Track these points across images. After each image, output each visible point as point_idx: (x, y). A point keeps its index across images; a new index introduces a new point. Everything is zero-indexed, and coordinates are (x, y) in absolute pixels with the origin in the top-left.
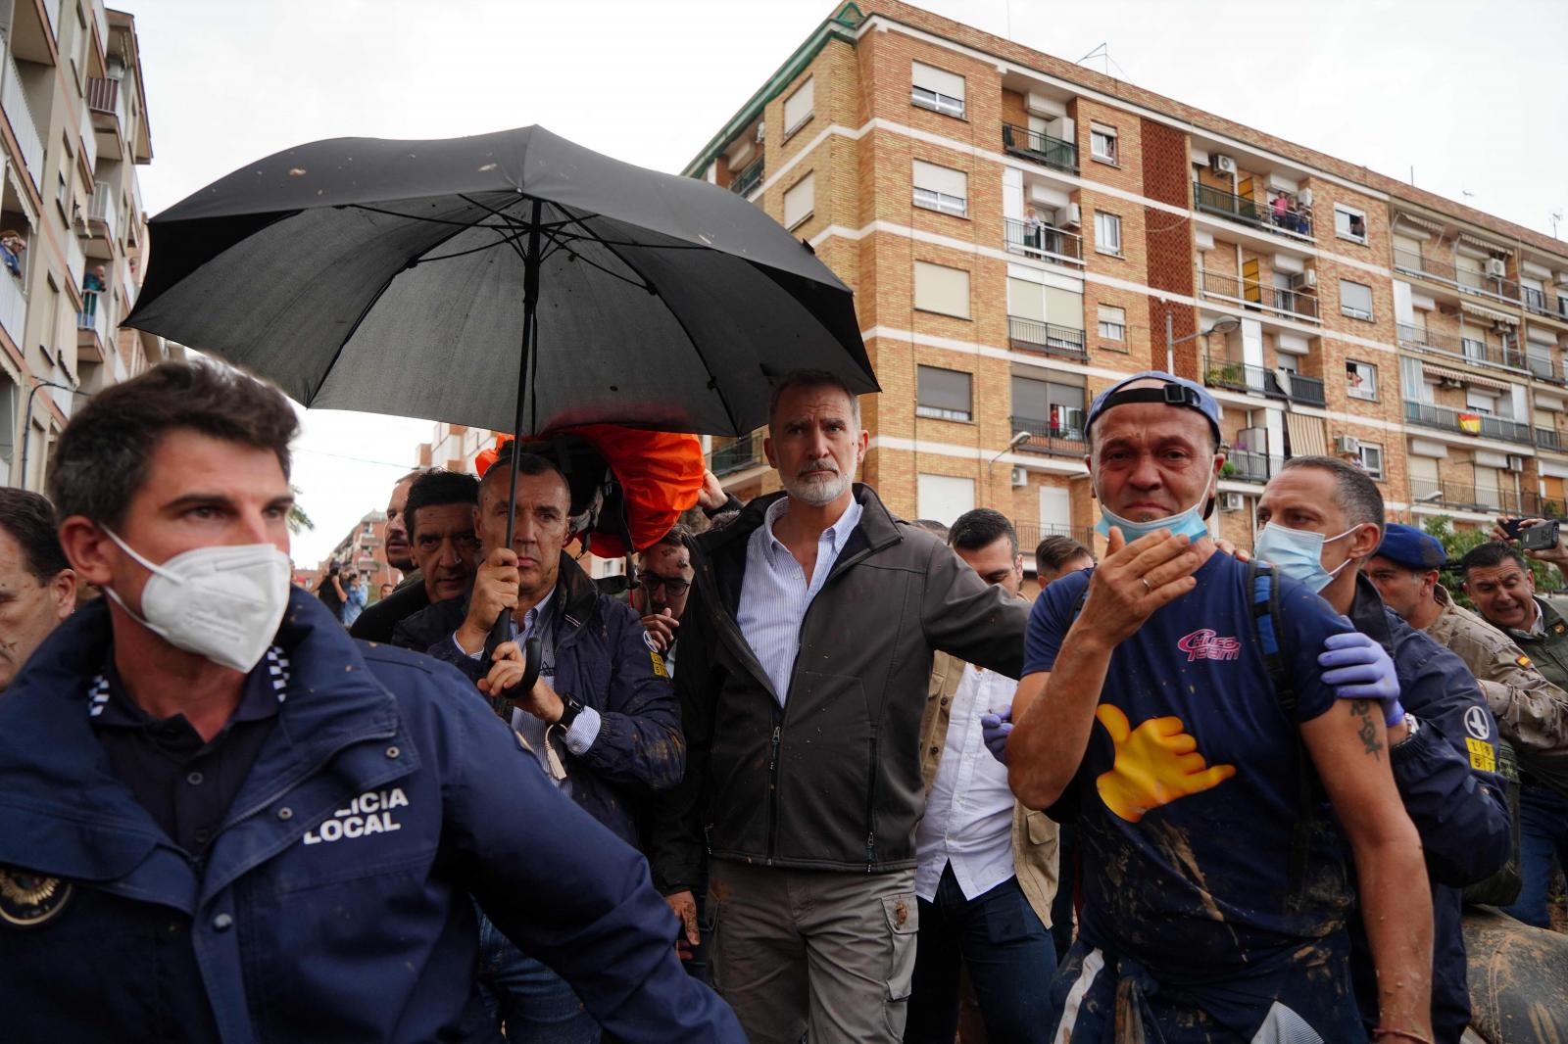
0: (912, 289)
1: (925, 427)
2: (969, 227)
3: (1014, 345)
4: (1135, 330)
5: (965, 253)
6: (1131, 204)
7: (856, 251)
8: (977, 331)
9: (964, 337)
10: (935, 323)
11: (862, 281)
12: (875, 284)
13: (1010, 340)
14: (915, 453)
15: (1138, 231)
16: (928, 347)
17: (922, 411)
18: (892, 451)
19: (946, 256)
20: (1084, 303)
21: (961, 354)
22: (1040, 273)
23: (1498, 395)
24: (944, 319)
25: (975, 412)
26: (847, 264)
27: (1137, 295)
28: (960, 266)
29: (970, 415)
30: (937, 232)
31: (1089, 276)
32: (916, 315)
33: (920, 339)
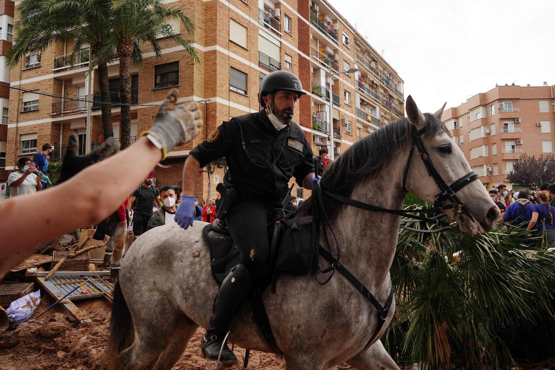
0: (229, 31)
1: (233, 95)
2: (248, 9)
3: (260, 64)
4: (295, 66)
5: (246, 19)
6: (294, 15)
7: (204, 7)
8: (249, 55)
9: (245, 57)
10: (236, 48)
11: (206, 22)
12: (216, 25)
13: (259, 62)
14: (229, 106)
15: (296, 26)
16: (234, 59)
17: (231, 88)
18: (221, 104)
19: (240, 19)
20: (280, 52)
21: (244, 65)
22: (268, 35)
23: (372, 109)
24: (239, 48)
25: (248, 91)
26: (200, 12)
27: (295, 52)
28: (245, 25)
29: (246, 92)
30: (237, 7)
31: (283, 41)
32: (230, 43)
33: (232, 55)
